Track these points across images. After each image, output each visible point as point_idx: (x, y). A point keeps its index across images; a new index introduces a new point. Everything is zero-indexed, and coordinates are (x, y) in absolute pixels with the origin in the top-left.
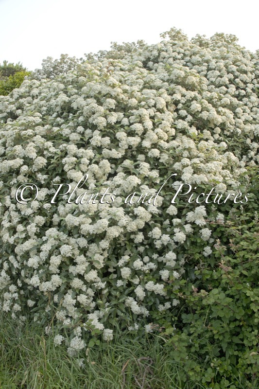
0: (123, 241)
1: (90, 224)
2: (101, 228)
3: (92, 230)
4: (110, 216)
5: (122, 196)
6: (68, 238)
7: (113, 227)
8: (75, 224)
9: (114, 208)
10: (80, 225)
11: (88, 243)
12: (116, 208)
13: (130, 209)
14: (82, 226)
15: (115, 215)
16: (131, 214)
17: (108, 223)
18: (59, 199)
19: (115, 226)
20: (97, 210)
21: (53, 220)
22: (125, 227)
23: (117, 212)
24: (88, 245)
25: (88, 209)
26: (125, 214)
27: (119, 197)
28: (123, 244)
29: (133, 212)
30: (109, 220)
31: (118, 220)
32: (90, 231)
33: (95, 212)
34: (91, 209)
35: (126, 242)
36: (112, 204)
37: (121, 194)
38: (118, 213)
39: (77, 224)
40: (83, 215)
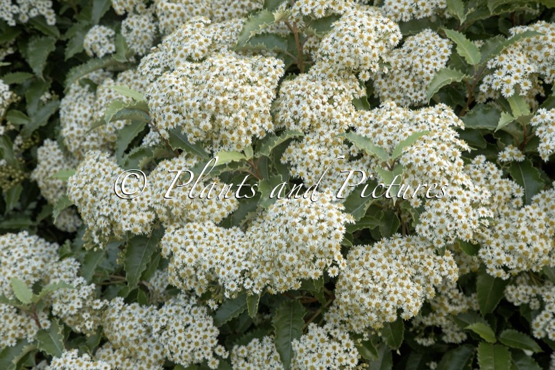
0: (455, 318)
1: (226, 223)
2: (290, 257)
3: (234, 272)
4: (359, 166)
5: (452, 23)
6: (99, 304)
7: (380, 247)
8: (125, 226)
9: (391, 114)
10: (158, 229)
11: (222, 340)
12: (401, 113)
13: (503, 121)
14: (172, 240)
15: (395, 166)
16: (509, 153)
17: (340, 221)
18: (70, 53)
19: (398, 242)
20: (269, 126)
21: (36, 175)
22: (467, 249)
23: (412, 141)
24: (221, 352)
25: (206, 123)
26: (467, 157)
27: (427, 36)
28: (453, 336)
29: (529, 140)
30: (350, 204)
31: (415, 203)
32: (223, 274)
33: (257, 144)
34: (224, 119)
35: (477, 327)
36: (382, 86)
37: (439, 13)
38: (414, 154)
39: (135, 221)
40: (180, 164)
